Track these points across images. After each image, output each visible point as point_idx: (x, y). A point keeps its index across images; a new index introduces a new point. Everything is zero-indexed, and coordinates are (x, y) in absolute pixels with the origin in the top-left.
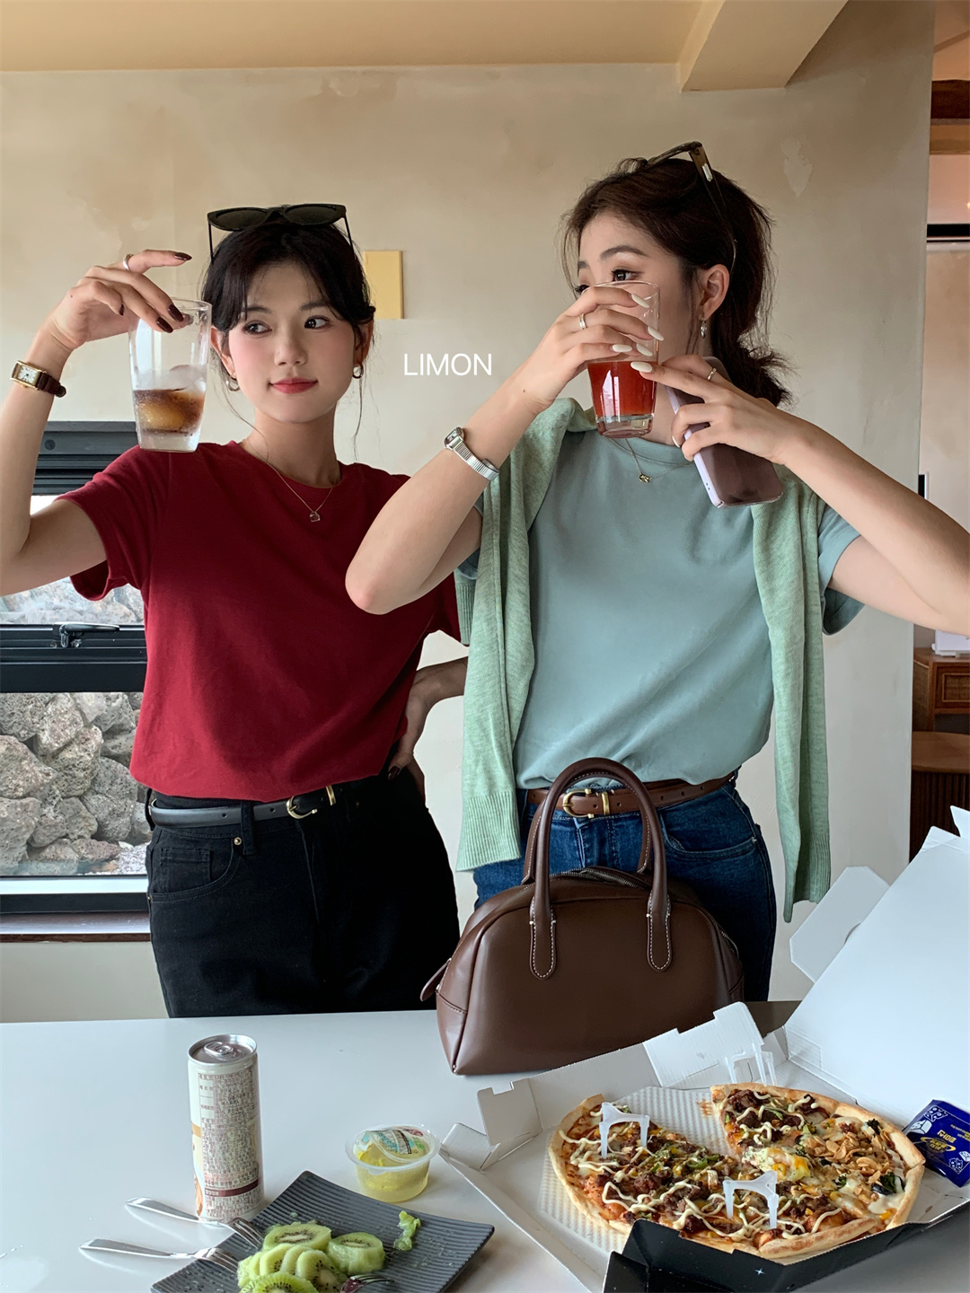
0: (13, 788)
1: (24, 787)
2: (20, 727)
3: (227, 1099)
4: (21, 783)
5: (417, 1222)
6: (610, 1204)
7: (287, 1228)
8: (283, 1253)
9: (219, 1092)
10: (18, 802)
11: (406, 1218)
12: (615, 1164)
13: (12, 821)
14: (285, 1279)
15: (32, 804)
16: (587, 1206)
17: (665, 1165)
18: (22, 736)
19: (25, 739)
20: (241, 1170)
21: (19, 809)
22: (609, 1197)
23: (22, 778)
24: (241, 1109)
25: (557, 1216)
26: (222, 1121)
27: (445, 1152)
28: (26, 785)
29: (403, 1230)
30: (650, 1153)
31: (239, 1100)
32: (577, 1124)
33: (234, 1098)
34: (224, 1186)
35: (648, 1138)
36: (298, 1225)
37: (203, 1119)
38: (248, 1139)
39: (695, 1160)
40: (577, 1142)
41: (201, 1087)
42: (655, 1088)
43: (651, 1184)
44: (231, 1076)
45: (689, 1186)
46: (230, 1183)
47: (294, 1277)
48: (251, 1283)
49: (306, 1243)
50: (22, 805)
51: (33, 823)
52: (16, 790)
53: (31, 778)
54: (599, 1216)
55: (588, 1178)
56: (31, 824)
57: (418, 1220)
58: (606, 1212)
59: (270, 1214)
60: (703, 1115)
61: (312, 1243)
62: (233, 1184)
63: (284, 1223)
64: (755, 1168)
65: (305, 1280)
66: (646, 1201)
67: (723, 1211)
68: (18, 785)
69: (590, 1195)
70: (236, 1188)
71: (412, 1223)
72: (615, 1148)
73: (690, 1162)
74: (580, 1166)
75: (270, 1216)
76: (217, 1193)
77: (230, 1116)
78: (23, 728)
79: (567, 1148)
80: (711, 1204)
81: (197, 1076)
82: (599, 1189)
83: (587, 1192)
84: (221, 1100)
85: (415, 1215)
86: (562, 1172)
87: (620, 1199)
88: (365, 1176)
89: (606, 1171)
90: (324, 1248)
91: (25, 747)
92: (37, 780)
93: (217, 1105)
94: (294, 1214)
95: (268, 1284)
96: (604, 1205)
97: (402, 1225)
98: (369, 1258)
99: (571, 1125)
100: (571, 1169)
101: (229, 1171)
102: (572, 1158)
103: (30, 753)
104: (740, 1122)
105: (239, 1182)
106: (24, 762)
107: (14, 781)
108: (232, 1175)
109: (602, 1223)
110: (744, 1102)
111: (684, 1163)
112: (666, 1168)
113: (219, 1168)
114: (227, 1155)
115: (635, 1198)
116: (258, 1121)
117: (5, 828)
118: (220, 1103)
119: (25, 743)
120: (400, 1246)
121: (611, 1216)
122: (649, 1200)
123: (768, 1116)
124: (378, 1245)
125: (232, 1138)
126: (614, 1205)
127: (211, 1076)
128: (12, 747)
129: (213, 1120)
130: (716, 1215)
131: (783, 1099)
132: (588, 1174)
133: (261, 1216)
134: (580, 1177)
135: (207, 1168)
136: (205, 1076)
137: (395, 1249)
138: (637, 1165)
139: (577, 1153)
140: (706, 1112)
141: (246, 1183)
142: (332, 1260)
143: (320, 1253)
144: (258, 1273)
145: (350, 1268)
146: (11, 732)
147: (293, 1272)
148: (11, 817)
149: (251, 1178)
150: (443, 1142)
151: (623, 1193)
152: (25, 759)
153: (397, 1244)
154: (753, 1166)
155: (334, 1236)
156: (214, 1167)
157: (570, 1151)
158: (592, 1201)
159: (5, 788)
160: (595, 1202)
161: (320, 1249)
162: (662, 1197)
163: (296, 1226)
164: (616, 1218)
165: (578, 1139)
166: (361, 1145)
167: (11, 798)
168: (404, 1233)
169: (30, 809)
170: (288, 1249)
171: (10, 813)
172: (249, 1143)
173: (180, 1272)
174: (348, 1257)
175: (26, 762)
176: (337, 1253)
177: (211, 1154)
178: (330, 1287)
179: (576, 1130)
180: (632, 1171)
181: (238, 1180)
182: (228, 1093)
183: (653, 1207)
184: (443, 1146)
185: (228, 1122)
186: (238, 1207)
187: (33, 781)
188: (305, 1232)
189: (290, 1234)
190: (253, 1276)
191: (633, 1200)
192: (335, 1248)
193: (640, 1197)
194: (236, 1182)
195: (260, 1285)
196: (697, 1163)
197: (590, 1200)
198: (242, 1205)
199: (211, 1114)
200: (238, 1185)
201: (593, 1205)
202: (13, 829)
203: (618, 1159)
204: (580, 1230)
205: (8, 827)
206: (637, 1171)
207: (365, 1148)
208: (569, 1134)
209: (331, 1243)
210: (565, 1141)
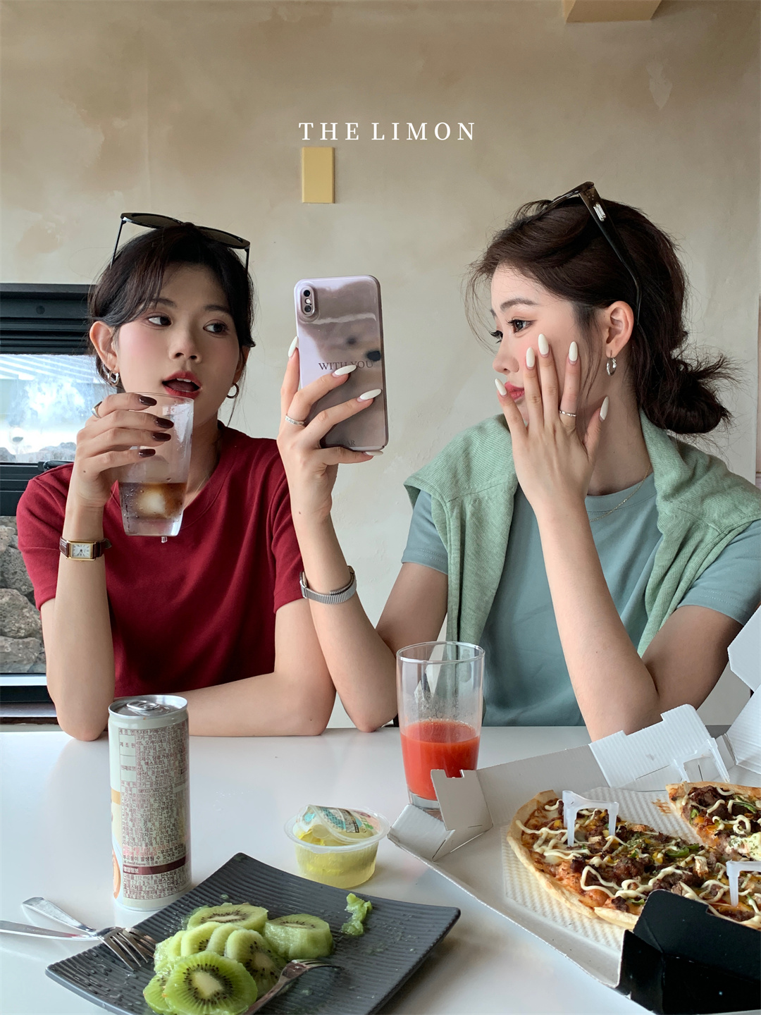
0: (16, 629)
1: (25, 629)
2: (22, 583)
3: (151, 758)
4: (23, 626)
5: (367, 905)
6: (592, 891)
7: (216, 909)
8: (210, 932)
9: (142, 750)
10: (20, 641)
11: (355, 901)
12: (586, 851)
13: (15, 655)
14: (211, 961)
15: (32, 642)
16: (563, 893)
17: (643, 853)
18: (23, 590)
19: (26, 593)
20: (165, 844)
21: (21, 646)
22: (587, 884)
23: (23, 622)
24: (167, 771)
25: (529, 904)
26: (144, 784)
27: (394, 837)
28: (27, 628)
29: (352, 914)
30: (622, 842)
31: (166, 760)
32: (532, 815)
33: (159, 757)
34: (145, 862)
35: (617, 828)
36: (229, 906)
37: (123, 782)
38: (175, 809)
39: (675, 848)
40: (537, 832)
41: (122, 744)
42: (605, 788)
43: (633, 870)
44: (156, 731)
45: (679, 872)
46: (152, 859)
47: (222, 957)
48: (169, 965)
49: (239, 923)
50: (23, 643)
51: (33, 657)
52: (18, 631)
53: (31, 622)
54: (580, 904)
55: (558, 865)
56: (31, 658)
57: (369, 902)
58: (587, 899)
59: (197, 896)
60: (662, 813)
61: (245, 923)
62: (155, 860)
63: (211, 905)
64: (744, 857)
65: (236, 962)
66: (632, 887)
67: (725, 899)
68: (20, 628)
69: (565, 882)
70: (158, 865)
71: (362, 906)
72: (581, 838)
73: (669, 850)
74: (546, 854)
75: (196, 898)
76: (137, 871)
77: (154, 778)
78: (24, 585)
79: (528, 838)
80: (707, 891)
81: (117, 731)
82: (576, 875)
83: (561, 879)
84: (144, 759)
85: (365, 898)
86: (527, 858)
87: (601, 885)
88: (307, 857)
89: (576, 857)
90: (260, 929)
91: (26, 598)
92: (36, 625)
93: (140, 764)
94: (224, 896)
95: (191, 965)
96: (582, 892)
97: (349, 908)
98: (314, 940)
99: (528, 817)
100: (537, 856)
101: (151, 844)
102: (535, 846)
103: (29, 604)
104: (712, 815)
105: (162, 859)
106: (25, 610)
107: (17, 625)
108: (154, 849)
109: (586, 911)
110: (708, 798)
111: (663, 851)
112: (646, 855)
113: (139, 840)
114: (149, 825)
115: (620, 885)
116: (187, 789)
117: (8, 661)
118: (143, 763)
119: (26, 595)
120: (350, 930)
121: (594, 903)
122: (636, 886)
123: (738, 810)
124: (323, 927)
125: (156, 805)
126: (596, 891)
127: (132, 731)
128: (14, 598)
129: (134, 784)
130: (717, 902)
131: (747, 796)
132: (557, 861)
133: (187, 898)
134: (549, 865)
135: (127, 840)
136: (126, 730)
137: (344, 934)
138: (611, 853)
139: (540, 842)
140: (664, 811)
141: (170, 860)
142: (270, 943)
143: (255, 933)
144: (179, 954)
145: (291, 952)
146: (14, 586)
147: (222, 952)
148: (14, 652)
149: (176, 855)
150: (393, 826)
151: (604, 878)
152: (26, 608)
153: (346, 928)
154: (741, 855)
155: (271, 917)
156: (134, 839)
157: (531, 841)
158: (568, 888)
159: (8, 630)
160: (572, 890)
161: (255, 930)
162: (651, 883)
163: (227, 907)
164: (601, 905)
165: (538, 830)
166: (302, 824)
167: (15, 638)
168: (354, 917)
169: (30, 646)
170: (216, 928)
171: (12, 649)
172: (175, 812)
173: (84, 953)
174: (288, 940)
175: (26, 610)
176: (275, 935)
177: (130, 824)
178: (267, 973)
179: (533, 822)
180: (606, 859)
181: (161, 855)
182: (152, 751)
183: (643, 893)
184: (393, 830)
185: (151, 785)
186: (160, 888)
187: (33, 625)
188: (237, 913)
189: (219, 915)
190: (172, 957)
191: (616, 887)
192: (273, 929)
193: (625, 883)
194: (158, 858)
195: (180, 966)
196: (676, 852)
197: (565, 887)
198: (165, 885)
199: (132, 776)
200: (161, 861)
201: (570, 892)
202: (15, 662)
203: (589, 847)
204: (559, 920)
205: (11, 660)
206: (612, 858)
207: (307, 829)
208: (526, 824)
209: (267, 924)
210: (523, 833)
